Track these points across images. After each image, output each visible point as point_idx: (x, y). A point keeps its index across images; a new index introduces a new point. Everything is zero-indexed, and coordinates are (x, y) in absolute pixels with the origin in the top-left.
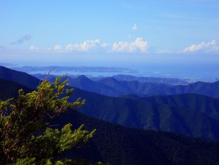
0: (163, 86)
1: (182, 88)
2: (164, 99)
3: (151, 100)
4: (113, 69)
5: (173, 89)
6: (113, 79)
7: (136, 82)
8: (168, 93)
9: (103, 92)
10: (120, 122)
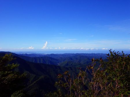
0: (41, 55)
1: (44, 55)
2: (41, 57)
3: (39, 58)
4: (32, 52)
5: (43, 56)
6: (32, 54)
7: (36, 55)
8: (42, 56)
9: (30, 56)
10: (33, 62)
